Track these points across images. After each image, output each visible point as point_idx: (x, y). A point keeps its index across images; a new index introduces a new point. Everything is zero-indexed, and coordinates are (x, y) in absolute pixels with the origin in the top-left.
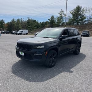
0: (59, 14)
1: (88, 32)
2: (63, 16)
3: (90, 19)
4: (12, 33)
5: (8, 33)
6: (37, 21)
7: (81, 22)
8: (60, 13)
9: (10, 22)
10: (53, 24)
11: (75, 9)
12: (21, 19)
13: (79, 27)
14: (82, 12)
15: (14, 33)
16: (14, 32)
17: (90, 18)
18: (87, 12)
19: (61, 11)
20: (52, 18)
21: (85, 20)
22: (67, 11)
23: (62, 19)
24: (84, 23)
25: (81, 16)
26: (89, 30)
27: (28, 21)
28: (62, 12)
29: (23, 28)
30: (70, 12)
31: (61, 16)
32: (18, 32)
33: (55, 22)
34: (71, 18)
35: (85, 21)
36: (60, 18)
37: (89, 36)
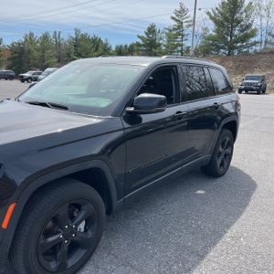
0: (173, 18)
1: (263, 79)
2: (184, 24)
3: (269, 38)
4: (23, 80)
5: (11, 78)
6: (104, 42)
7: (241, 46)
8: (174, 15)
9: (19, 44)
10: (154, 50)
11: (223, 3)
12: (55, 33)
13: (235, 61)
14: (244, 15)
15: (30, 78)
16: (27, 75)
17: (270, 34)
18: (263, 12)
19: (178, 8)
20: (151, 30)
21: (252, 40)
22: (197, 10)
23: (183, 36)
24: (251, 51)
25: (241, 26)
26: (264, 74)
27: (76, 39)
28: (182, 11)
29: (59, 61)
30: (208, 13)
31: (180, 26)
32: (40, 74)
33: (160, 45)
34: (211, 32)
35: (255, 43)
36: (175, 32)
37: (264, 92)
